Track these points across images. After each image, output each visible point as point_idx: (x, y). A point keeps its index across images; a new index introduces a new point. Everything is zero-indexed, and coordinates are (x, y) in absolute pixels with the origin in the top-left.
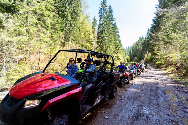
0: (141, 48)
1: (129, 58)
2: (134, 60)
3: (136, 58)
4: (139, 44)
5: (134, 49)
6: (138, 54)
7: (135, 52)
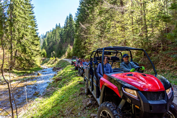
0: (58, 38)
1: (46, 52)
2: (52, 55)
3: (54, 52)
4: (55, 33)
5: (50, 40)
6: (56, 47)
7: (51, 44)
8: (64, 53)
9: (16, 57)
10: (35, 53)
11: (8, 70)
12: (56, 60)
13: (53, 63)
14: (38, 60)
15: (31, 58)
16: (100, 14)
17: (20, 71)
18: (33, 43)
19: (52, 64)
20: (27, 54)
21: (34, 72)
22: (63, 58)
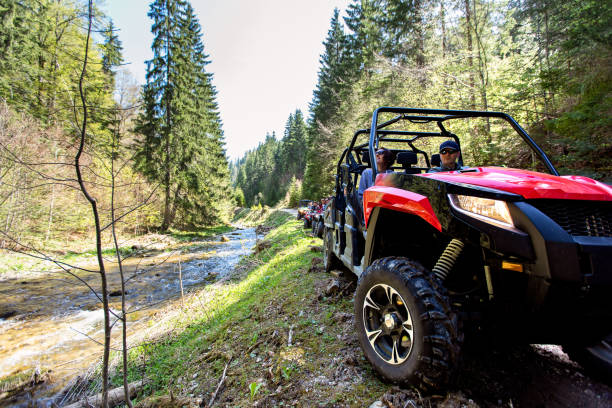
0: (271, 164)
1: (242, 195)
2: (256, 201)
3: (260, 194)
4: (265, 153)
5: (253, 169)
6: (265, 183)
7: (255, 176)
8: (283, 195)
9: (177, 202)
10: (219, 192)
11: (159, 229)
12: (264, 211)
13: (257, 219)
14: (224, 210)
15: (209, 203)
16: (365, 96)
17: (185, 233)
18: (214, 170)
19: (254, 221)
20: (199, 193)
21: (214, 235)
22: (281, 207)
